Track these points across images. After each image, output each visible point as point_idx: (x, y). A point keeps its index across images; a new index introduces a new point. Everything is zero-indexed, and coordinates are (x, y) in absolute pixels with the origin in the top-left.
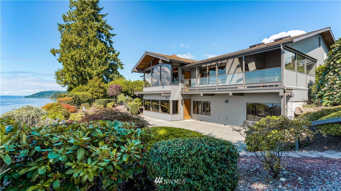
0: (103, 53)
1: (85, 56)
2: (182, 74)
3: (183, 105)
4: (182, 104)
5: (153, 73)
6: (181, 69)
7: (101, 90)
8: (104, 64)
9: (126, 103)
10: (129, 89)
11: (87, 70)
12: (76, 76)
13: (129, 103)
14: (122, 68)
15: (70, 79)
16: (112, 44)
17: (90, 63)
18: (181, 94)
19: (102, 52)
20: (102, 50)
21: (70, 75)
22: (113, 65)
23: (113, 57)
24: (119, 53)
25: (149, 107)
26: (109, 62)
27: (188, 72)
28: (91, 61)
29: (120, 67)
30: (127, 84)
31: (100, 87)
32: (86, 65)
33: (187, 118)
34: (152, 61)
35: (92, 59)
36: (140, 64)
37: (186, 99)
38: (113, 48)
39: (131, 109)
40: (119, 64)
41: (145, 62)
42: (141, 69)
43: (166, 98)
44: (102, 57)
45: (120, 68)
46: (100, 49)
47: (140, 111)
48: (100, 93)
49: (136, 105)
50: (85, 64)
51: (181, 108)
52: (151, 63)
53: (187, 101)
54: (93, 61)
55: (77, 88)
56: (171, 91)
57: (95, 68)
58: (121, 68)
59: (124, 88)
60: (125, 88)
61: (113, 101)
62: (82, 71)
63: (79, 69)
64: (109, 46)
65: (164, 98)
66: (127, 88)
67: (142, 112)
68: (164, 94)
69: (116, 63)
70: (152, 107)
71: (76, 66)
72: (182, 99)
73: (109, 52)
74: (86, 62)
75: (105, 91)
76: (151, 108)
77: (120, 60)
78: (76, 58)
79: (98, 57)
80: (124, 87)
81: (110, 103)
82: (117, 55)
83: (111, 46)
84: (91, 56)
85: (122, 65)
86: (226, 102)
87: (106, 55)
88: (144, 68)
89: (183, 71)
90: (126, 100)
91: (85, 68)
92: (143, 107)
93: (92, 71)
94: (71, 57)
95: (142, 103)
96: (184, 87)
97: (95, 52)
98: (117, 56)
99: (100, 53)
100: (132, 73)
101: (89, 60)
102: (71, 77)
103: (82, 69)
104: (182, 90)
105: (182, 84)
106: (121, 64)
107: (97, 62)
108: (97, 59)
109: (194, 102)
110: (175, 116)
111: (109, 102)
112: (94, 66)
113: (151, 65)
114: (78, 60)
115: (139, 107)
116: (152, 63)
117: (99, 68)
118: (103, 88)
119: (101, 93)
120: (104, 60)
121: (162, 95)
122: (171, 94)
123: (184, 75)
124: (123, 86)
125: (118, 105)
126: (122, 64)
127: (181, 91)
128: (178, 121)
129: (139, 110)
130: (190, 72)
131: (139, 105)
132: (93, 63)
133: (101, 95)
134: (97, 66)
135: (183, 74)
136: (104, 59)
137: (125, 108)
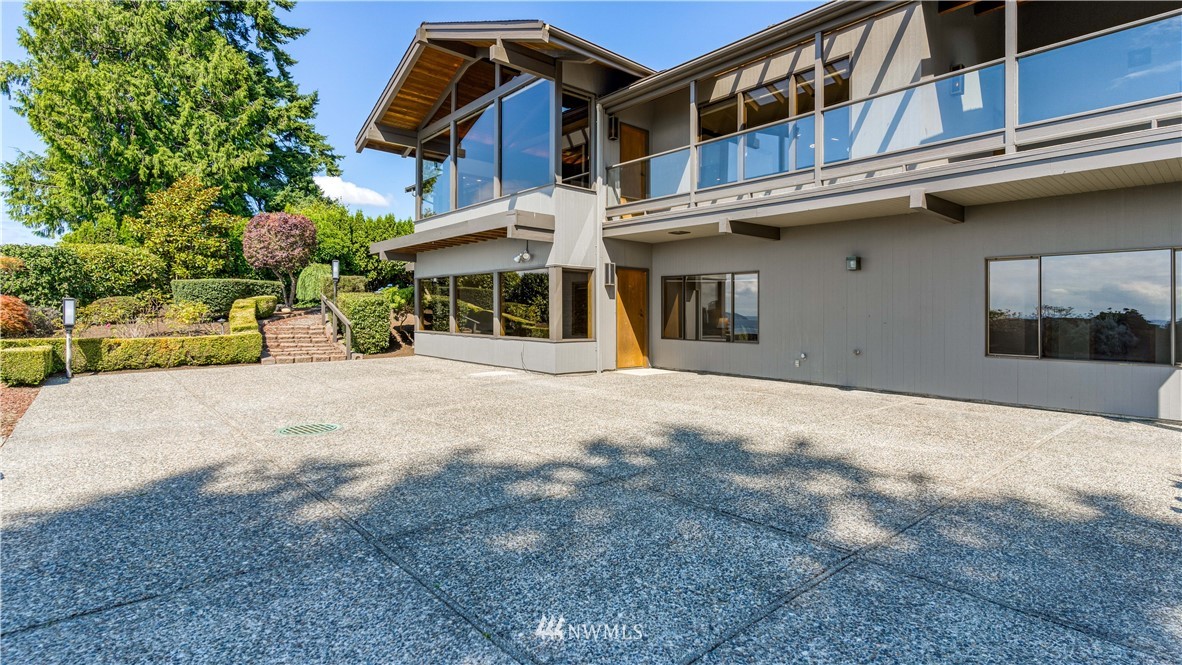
0: (241, 93)
1: (149, 93)
2: (610, 135)
3: (612, 296)
4: (609, 289)
5: (463, 156)
6: (606, 109)
7: (211, 242)
8: (243, 142)
9: (332, 297)
10: (357, 251)
11: (161, 162)
12: (105, 187)
13: (342, 296)
14: (332, 172)
15: (75, 199)
16: (287, 69)
17: (176, 129)
18: (604, 239)
19: (231, 85)
20: (236, 80)
21: (72, 179)
22: (293, 156)
23: (289, 117)
24: (314, 101)
25: (446, 317)
26: (270, 134)
27: (638, 134)
28: (181, 121)
29: (323, 165)
30: (346, 226)
31: (211, 230)
32: (157, 138)
33: (633, 363)
34: (458, 85)
35: (185, 113)
36: (395, 105)
37: (629, 265)
38: (289, 85)
39: (351, 323)
40: (322, 153)
41: (421, 90)
42: (400, 129)
43: (527, 256)
44: (236, 110)
45: (325, 171)
46: (225, 73)
47: (399, 339)
48: (206, 256)
49: (380, 304)
50: (152, 134)
51: (606, 310)
52: (450, 96)
53: (634, 279)
54: (188, 124)
55: (86, 230)
56: (552, 218)
57: (198, 152)
58: (330, 170)
59: (332, 240)
60: (336, 240)
61: (270, 290)
62: (137, 162)
63: (119, 154)
64: (275, 73)
65: (517, 259)
66: (349, 243)
67: (410, 343)
68: (517, 227)
69: (307, 150)
70: (457, 317)
71: (106, 137)
72: (609, 261)
73: (270, 94)
74: (154, 126)
75: (237, 246)
76: (452, 318)
77: (323, 138)
78: (99, 98)
79: (219, 108)
80: (334, 236)
81: (250, 301)
82: (306, 108)
83: (285, 75)
84: (182, 99)
85: (333, 157)
86: (853, 264)
87: (257, 105)
88: (416, 129)
89: (616, 119)
90: (333, 287)
91: (151, 152)
92: (413, 319)
93: (186, 166)
94: (77, 90)
95: (410, 301)
96: (616, 204)
97: (201, 81)
98: (306, 111)
99: (229, 94)
100: (359, 151)
101: (172, 118)
102: (83, 188)
103: (132, 151)
104: (609, 219)
105: (610, 189)
106: (329, 153)
107: (212, 129)
108: (211, 117)
109: (664, 279)
110: (576, 347)
111: (248, 292)
112: (194, 145)
113: (450, 106)
114: (113, 109)
115: (397, 319)
116: (457, 94)
117: (220, 154)
118: (223, 233)
119: (213, 255)
120: (244, 122)
121: (509, 235)
122: (552, 231)
123: (616, 145)
124: (328, 231)
125: (295, 312)
126: (335, 153)
127: (604, 221)
128: (593, 376)
129: (394, 332)
130: (646, 133)
131: (393, 305)
132: (191, 133)
133: (213, 265)
134: (213, 145)
135: (616, 135)
136: (244, 117)
137: (329, 324)
